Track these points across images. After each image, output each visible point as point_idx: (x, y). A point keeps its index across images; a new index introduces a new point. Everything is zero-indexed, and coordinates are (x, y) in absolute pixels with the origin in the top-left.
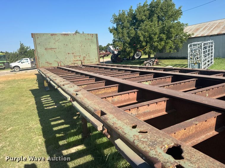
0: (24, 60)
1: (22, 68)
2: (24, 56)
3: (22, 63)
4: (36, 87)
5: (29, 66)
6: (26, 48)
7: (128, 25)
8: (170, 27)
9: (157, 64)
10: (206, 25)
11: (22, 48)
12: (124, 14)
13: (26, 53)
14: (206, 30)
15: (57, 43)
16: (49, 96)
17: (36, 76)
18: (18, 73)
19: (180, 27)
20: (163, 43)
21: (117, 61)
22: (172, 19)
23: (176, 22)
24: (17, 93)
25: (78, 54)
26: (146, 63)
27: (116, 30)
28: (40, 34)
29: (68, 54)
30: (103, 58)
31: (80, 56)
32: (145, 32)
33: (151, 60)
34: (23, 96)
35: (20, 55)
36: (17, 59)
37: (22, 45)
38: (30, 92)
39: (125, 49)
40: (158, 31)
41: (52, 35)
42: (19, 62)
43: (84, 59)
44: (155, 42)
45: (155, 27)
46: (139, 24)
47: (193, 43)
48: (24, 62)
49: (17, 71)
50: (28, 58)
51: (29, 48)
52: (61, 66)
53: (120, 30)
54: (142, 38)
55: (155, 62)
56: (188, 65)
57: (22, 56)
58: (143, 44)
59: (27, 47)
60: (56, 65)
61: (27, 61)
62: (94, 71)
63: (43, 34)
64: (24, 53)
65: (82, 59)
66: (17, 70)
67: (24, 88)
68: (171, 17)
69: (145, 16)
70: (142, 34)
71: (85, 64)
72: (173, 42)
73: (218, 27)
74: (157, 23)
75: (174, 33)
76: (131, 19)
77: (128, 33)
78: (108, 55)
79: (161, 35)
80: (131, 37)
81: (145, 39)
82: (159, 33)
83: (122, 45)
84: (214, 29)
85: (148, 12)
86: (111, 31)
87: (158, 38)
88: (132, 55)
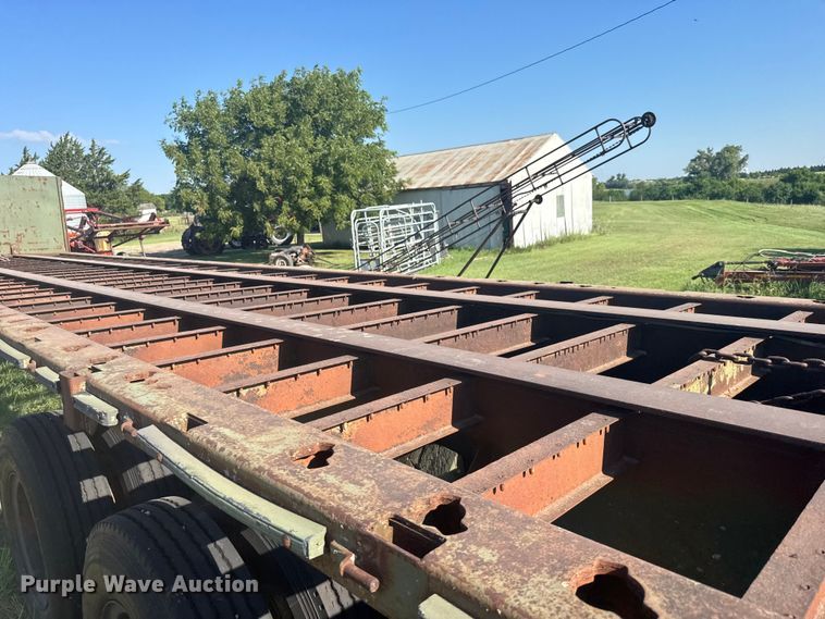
7: (224, 140)
9: (308, 260)
10: (451, 158)
12: (213, 100)
14: (448, 170)
19: (377, 156)
20: (326, 202)
21: (205, 252)
22: (356, 133)
23: (367, 141)
26: (277, 258)
27: (186, 152)
30: (141, 239)
32: (271, 167)
33: (292, 249)
39: (216, 213)
40: (307, 167)
43: (19, 241)
44: (303, 198)
45: (297, 151)
46: (258, 138)
47: (367, 209)
53: (197, 152)
54: (261, 185)
55: (303, 256)
58: (267, 202)
62: (147, 284)
65: (13, 242)
68: (353, 127)
69: (276, 116)
70: (260, 171)
71: (24, 253)
72: (355, 202)
73: (472, 164)
74: (310, 140)
75: (353, 176)
76: (235, 122)
77: (223, 165)
78: (156, 231)
79: (319, 178)
80: (233, 177)
81: (273, 189)
82: (310, 172)
83: (205, 199)
84: (464, 171)
85: (282, 106)
86: (169, 152)
87: (310, 186)
88: (237, 230)
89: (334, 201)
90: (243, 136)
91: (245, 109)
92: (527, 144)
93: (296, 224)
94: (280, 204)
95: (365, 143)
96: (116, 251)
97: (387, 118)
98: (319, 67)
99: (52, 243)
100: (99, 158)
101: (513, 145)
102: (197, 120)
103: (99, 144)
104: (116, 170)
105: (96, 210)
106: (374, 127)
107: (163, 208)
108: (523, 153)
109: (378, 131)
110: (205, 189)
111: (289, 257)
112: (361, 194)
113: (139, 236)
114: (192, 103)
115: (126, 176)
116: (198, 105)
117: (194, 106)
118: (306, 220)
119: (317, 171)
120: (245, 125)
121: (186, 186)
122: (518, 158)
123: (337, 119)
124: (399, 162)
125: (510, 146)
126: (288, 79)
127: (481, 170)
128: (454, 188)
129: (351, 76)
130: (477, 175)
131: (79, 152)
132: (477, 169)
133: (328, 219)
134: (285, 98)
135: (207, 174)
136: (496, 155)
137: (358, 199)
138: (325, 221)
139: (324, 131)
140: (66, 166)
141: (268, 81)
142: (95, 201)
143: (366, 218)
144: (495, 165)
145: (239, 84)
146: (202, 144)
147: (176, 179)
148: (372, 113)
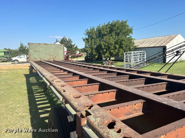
0: (22, 56)
1: (20, 62)
2: (22, 53)
3: (20, 58)
4: (28, 73)
5: (25, 60)
6: (24, 47)
7: (96, 37)
8: (123, 40)
10: (149, 40)
11: (22, 47)
12: (94, 29)
13: (24, 51)
14: (148, 43)
15: (41, 49)
16: (34, 77)
17: (29, 67)
18: (17, 65)
19: (130, 40)
20: (117, 51)
21: (89, 61)
22: (125, 35)
23: (128, 36)
24: (16, 76)
25: (52, 55)
26: (105, 63)
27: (87, 40)
28: (32, 44)
29: (47, 54)
31: (53, 56)
32: (105, 43)
33: (108, 61)
34: (19, 77)
35: (20, 52)
36: (17, 54)
37: (21, 44)
38: (24, 75)
39: (92, 53)
40: (113, 43)
41: (38, 44)
42: (18, 57)
43: (55, 58)
44: (112, 50)
45: (112, 39)
46: (103, 37)
47: (128, 52)
48: (22, 58)
49: (16, 64)
50: (25, 54)
51: (27, 47)
52: (42, 60)
53: (90, 40)
54: (103, 47)
55: (110, 63)
56: (124, 65)
57: (21, 53)
58: (104, 51)
59: (26, 46)
60: (39, 60)
61: (24, 57)
63: (34, 44)
64: (23, 51)
65: (54, 58)
66: (16, 62)
67: (20, 73)
68: (125, 33)
69: (107, 32)
70: (103, 44)
71: (56, 60)
72: (123, 50)
73: (155, 42)
74: (114, 37)
75: (124, 45)
76: (98, 33)
77: (95, 43)
78: (80, 56)
79: (116, 45)
80: (96, 45)
81: (105, 48)
82: (114, 44)
83: (90, 50)
84: (153, 43)
85: (109, 29)
86: (84, 40)
87: (114, 47)
88: (96, 57)
89: (119, 50)
90: (100, 36)
91: (101, 30)
92: (171, 37)
93: (109, 56)
94: (107, 51)
95: (127, 37)
96: (72, 60)
97: (133, 31)
98: (118, 20)
99: (61, 58)
100: (70, 41)
101: (167, 37)
102: (90, 33)
103: (70, 39)
104: (73, 44)
105: (69, 52)
106: (130, 33)
107: (81, 51)
108: (170, 39)
109: (131, 34)
110: (91, 48)
111: (107, 63)
112: (125, 49)
113: (77, 57)
114: (89, 30)
115: (74, 45)
116: (91, 30)
117: (90, 30)
118: (111, 55)
119: (115, 43)
120: (100, 34)
121: (87, 47)
122: (168, 40)
123: (121, 32)
124: (135, 41)
125: (166, 37)
126: (110, 23)
127: (157, 43)
128: (150, 47)
129: (125, 22)
130: (156, 44)
131: (66, 40)
132: (156, 43)
133: (117, 55)
134: (109, 28)
135: (91, 44)
136: (162, 40)
137: (124, 50)
138: (116, 55)
139: (118, 34)
140: (64, 43)
141: (106, 24)
142: (68, 50)
143: (128, 54)
144: (162, 42)
145: (100, 25)
146: (91, 38)
147: (85, 46)
148: (130, 30)
